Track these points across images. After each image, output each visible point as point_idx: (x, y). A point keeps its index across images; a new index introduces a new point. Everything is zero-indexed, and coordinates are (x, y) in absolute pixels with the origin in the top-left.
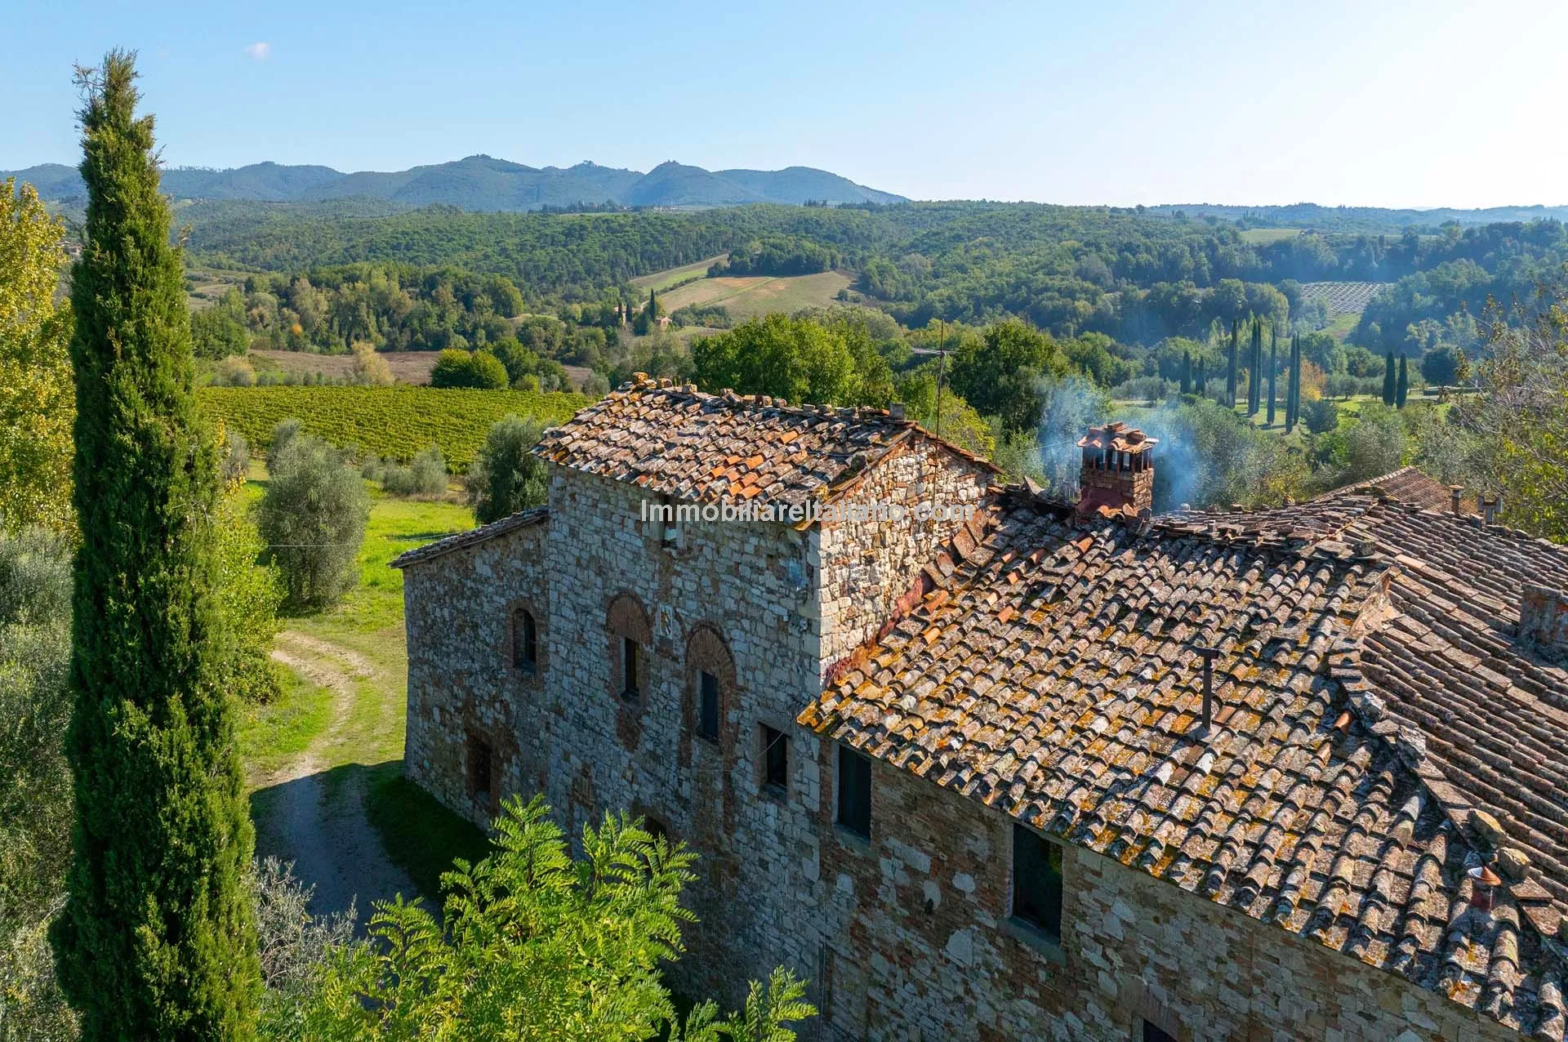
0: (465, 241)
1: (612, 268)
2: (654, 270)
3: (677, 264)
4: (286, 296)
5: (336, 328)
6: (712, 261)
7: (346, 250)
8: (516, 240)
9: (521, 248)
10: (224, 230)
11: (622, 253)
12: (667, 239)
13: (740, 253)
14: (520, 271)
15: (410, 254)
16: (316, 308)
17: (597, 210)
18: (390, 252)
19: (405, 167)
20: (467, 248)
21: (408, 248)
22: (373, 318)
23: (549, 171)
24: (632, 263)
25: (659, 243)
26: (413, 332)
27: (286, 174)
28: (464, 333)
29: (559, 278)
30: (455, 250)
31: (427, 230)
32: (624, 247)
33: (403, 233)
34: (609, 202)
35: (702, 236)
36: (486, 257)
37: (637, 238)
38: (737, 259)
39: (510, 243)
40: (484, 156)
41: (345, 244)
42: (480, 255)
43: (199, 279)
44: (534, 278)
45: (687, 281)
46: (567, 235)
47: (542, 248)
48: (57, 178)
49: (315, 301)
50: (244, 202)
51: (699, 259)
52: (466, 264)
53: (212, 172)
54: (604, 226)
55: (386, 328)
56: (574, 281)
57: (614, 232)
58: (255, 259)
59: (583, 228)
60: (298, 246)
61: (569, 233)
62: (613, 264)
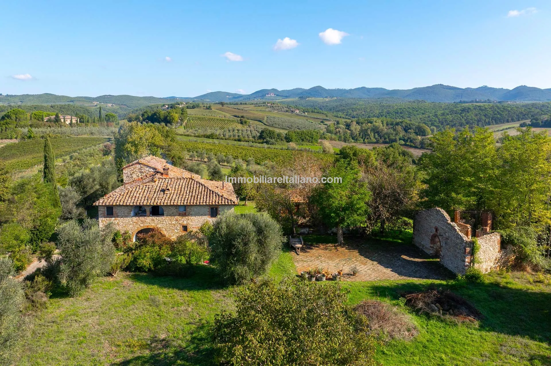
0: (423, 112)
1: (478, 122)
2: (497, 123)
3: (508, 121)
4: (348, 126)
5: (361, 136)
6: (522, 122)
7: (380, 113)
8: (443, 112)
9: (443, 114)
10: (344, 106)
11: (484, 118)
12: (505, 114)
13: (537, 119)
14: (440, 122)
15: (401, 115)
16: (356, 129)
17: (482, 102)
18: (394, 114)
19: (411, 88)
20: (423, 114)
21: (401, 113)
22: (373, 134)
23: (468, 89)
24: (487, 121)
25: (501, 115)
26: (385, 139)
27: (369, 90)
28: (404, 140)
29: (455, 124)
30: (418, 114)
31: (409, 108)
32: (485, 116)
33: (400, 108)
34: (488, 100)
35: (521, 113)
36: (429, 117)
37: (491, 113)
38: (534, 121)
39: (439, 113)
40: (440, 84)
41: (380, 111)
42: (427, 116)
43: (327, 120)
44: (445, 124)
45: (509, 128)
46: (462, 111)
47: (451, 115)
48: (300, 91)
49: (356, 128)
50: (352, 98)
51: (519, 120)
52: (420, 119)
53: (345, 90)
54: (478, 108)
55: (377, 137)
56: (461, 126)
57: (482, 110)
58: (350, 114)
59: (469, 109)
60: (365, 111)
61: (463, 110)
62: (478, 121)
